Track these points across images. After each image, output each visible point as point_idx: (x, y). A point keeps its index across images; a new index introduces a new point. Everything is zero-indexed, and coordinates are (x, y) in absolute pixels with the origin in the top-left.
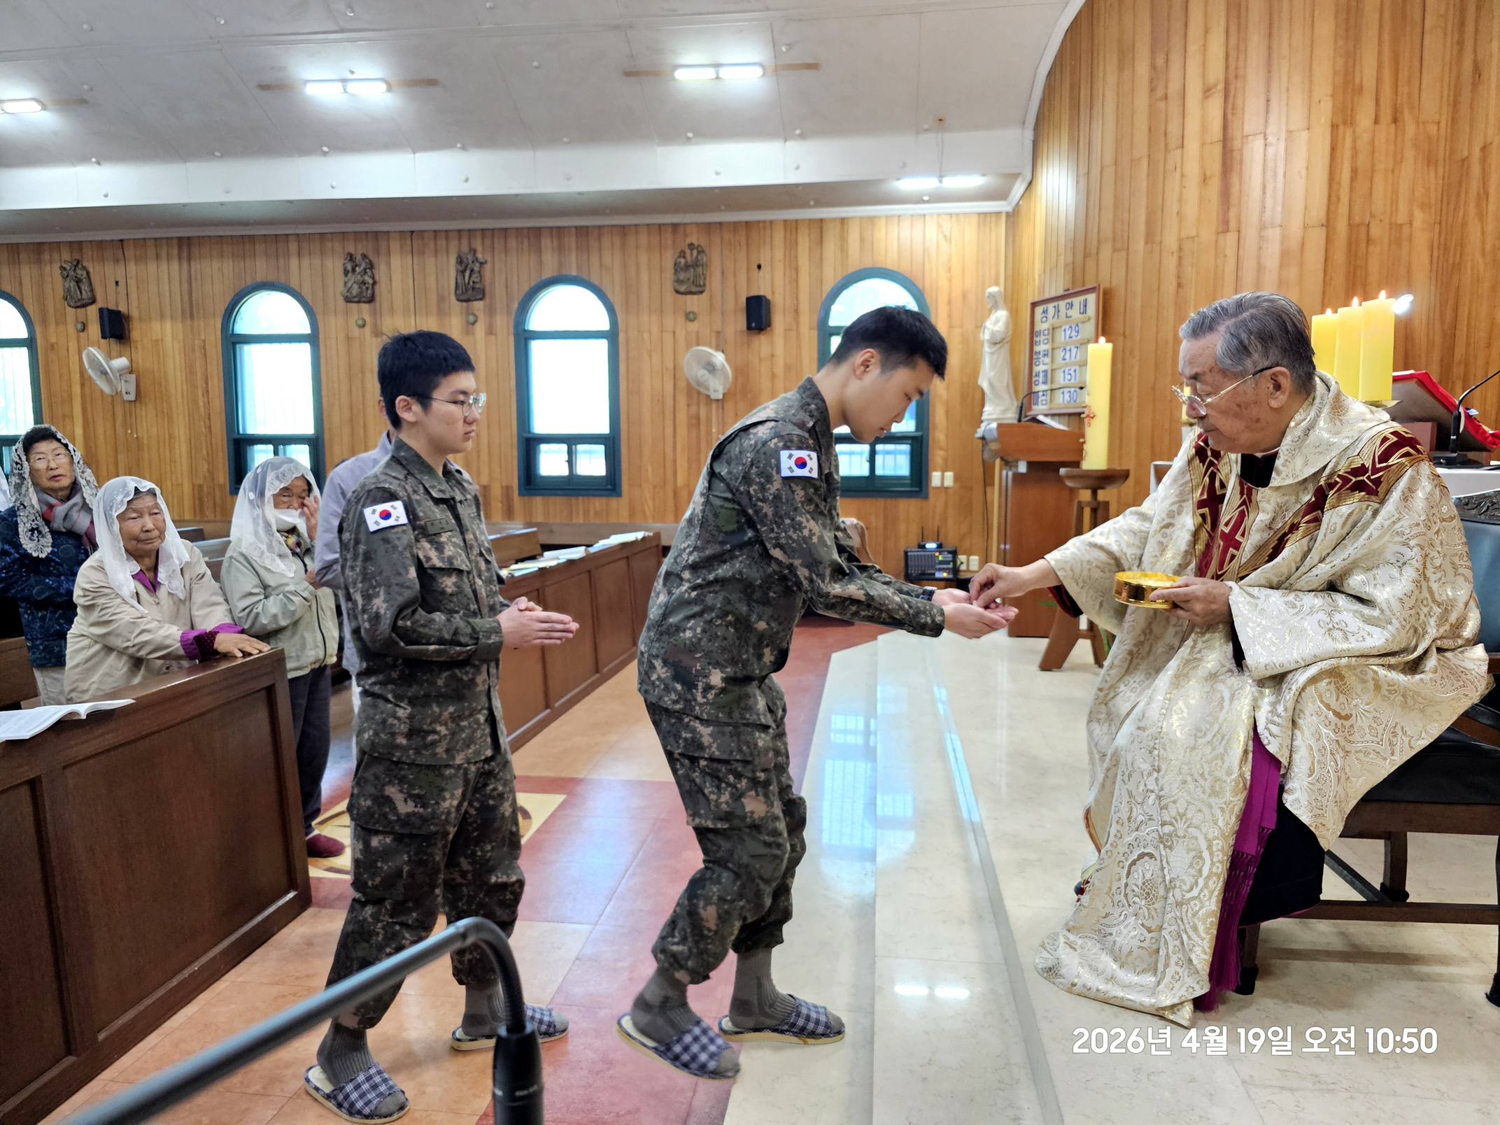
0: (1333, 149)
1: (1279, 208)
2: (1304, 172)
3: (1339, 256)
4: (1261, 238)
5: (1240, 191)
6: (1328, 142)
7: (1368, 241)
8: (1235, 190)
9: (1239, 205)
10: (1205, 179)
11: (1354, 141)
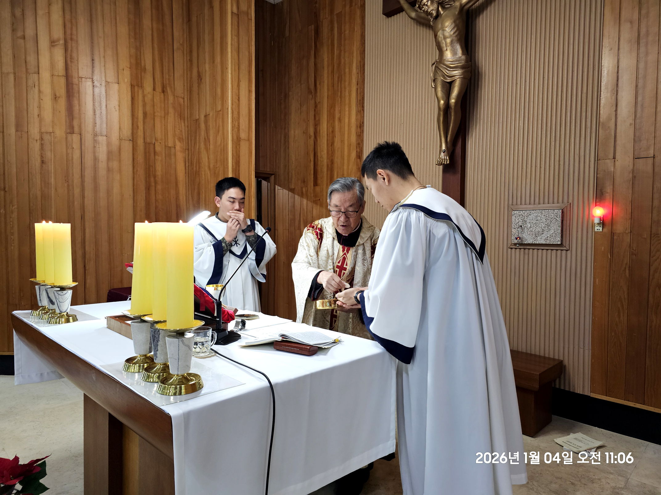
0: (133, 99)
1: (105, 126)
2: (117, 107)
3: (140, 158)
4: (95, 141)
5: (80, 110)
6: (130, 94)
7: (155, 152)
8: (76, 108)
9: (80, 119)
10: (55, 98)
11: (144, 96)
